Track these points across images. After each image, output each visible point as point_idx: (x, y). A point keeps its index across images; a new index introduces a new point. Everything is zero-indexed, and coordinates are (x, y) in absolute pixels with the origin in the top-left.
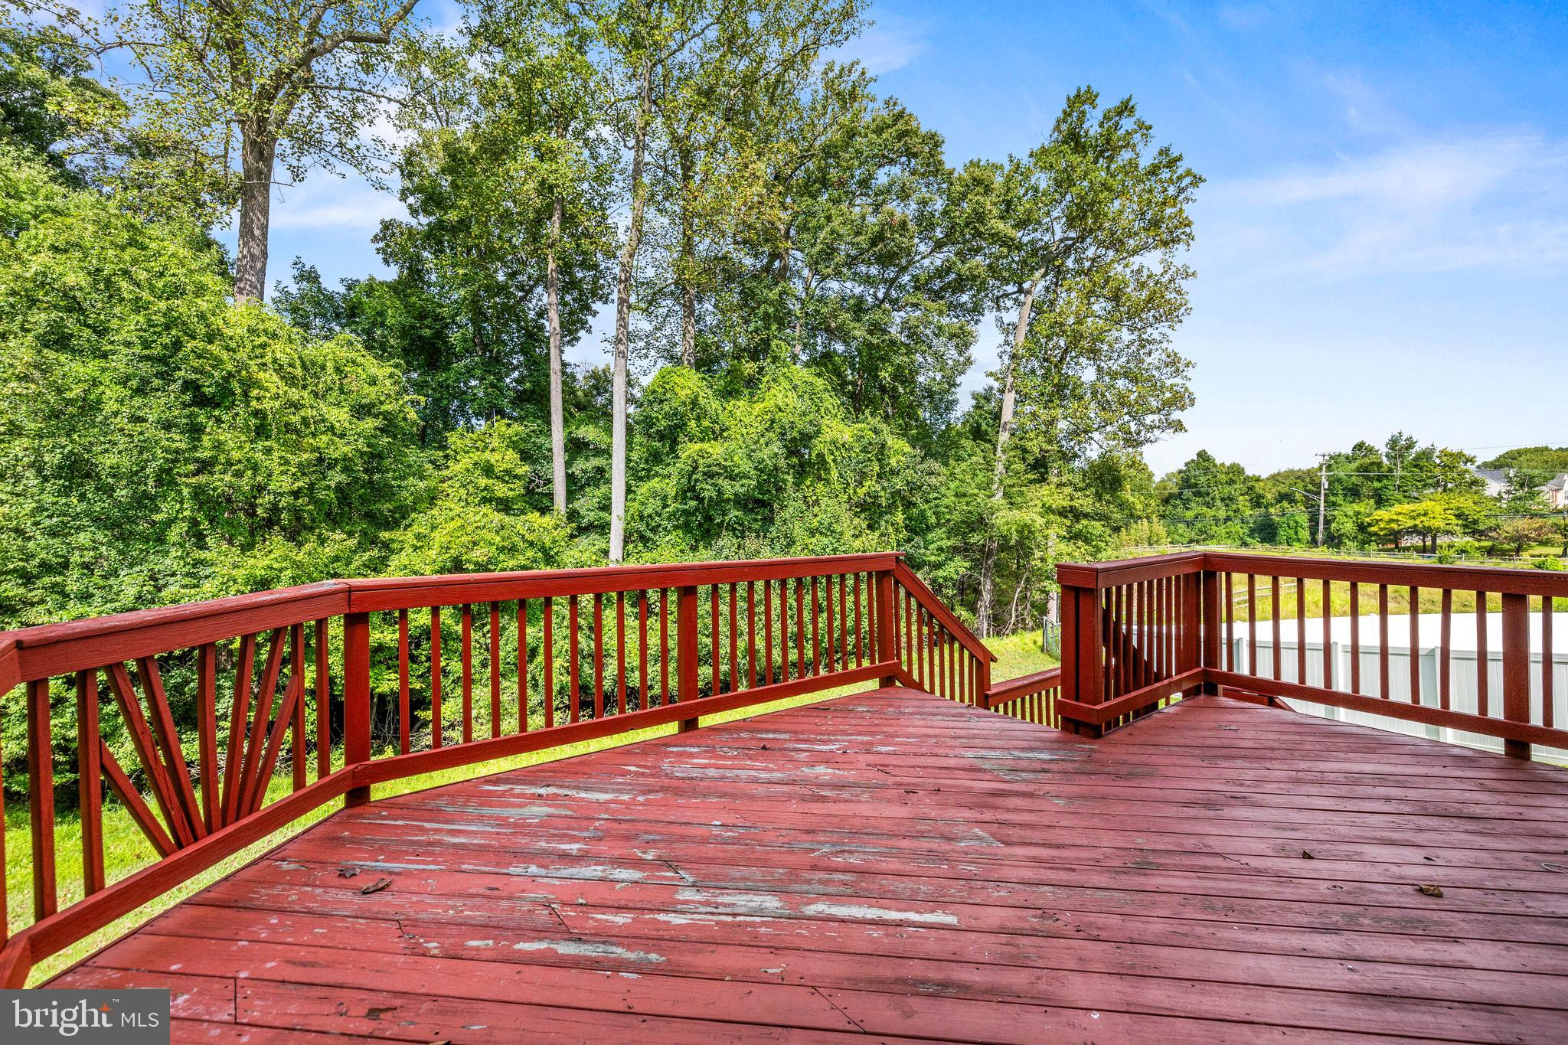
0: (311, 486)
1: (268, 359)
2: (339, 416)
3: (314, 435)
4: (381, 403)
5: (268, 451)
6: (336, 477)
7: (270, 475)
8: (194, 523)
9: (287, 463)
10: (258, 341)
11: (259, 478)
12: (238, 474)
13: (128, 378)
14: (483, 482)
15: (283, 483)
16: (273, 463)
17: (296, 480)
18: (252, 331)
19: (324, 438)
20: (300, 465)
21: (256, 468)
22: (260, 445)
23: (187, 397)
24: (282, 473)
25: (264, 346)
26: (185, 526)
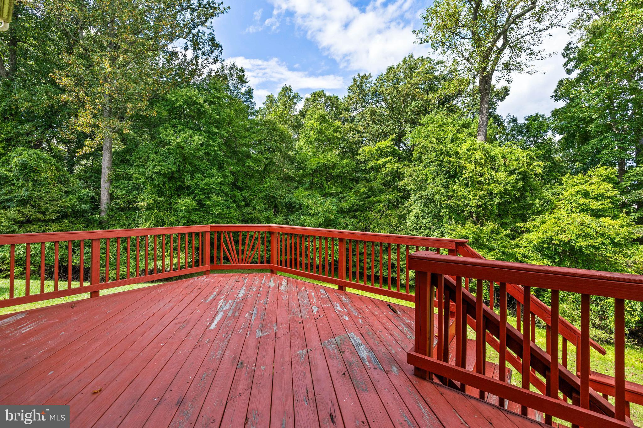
0: (485, 204)
1: (473, 159)
2: (501, 176)
3: (488, 184)
4: (520, 168)
5: (469, 192)
6: (497, 200)
7: (470, 200)
8: (449, 216)
9: (476, 195)
10: (470, 153)
11: (466, 201)
12: (459, 200)
13: (434, 172)
14: (582, 201)
15: (474, 203)
16: (471, 196)
17: (480, 201)
18: (468, 150)
19: (493, 185)
20: (480, 196)
21: (465, 198)
22: (467, 190)
23: (447, 176)
24: (474, 199)
25: (472, 154)
26: (448, 217)
